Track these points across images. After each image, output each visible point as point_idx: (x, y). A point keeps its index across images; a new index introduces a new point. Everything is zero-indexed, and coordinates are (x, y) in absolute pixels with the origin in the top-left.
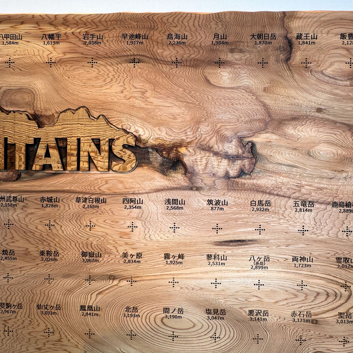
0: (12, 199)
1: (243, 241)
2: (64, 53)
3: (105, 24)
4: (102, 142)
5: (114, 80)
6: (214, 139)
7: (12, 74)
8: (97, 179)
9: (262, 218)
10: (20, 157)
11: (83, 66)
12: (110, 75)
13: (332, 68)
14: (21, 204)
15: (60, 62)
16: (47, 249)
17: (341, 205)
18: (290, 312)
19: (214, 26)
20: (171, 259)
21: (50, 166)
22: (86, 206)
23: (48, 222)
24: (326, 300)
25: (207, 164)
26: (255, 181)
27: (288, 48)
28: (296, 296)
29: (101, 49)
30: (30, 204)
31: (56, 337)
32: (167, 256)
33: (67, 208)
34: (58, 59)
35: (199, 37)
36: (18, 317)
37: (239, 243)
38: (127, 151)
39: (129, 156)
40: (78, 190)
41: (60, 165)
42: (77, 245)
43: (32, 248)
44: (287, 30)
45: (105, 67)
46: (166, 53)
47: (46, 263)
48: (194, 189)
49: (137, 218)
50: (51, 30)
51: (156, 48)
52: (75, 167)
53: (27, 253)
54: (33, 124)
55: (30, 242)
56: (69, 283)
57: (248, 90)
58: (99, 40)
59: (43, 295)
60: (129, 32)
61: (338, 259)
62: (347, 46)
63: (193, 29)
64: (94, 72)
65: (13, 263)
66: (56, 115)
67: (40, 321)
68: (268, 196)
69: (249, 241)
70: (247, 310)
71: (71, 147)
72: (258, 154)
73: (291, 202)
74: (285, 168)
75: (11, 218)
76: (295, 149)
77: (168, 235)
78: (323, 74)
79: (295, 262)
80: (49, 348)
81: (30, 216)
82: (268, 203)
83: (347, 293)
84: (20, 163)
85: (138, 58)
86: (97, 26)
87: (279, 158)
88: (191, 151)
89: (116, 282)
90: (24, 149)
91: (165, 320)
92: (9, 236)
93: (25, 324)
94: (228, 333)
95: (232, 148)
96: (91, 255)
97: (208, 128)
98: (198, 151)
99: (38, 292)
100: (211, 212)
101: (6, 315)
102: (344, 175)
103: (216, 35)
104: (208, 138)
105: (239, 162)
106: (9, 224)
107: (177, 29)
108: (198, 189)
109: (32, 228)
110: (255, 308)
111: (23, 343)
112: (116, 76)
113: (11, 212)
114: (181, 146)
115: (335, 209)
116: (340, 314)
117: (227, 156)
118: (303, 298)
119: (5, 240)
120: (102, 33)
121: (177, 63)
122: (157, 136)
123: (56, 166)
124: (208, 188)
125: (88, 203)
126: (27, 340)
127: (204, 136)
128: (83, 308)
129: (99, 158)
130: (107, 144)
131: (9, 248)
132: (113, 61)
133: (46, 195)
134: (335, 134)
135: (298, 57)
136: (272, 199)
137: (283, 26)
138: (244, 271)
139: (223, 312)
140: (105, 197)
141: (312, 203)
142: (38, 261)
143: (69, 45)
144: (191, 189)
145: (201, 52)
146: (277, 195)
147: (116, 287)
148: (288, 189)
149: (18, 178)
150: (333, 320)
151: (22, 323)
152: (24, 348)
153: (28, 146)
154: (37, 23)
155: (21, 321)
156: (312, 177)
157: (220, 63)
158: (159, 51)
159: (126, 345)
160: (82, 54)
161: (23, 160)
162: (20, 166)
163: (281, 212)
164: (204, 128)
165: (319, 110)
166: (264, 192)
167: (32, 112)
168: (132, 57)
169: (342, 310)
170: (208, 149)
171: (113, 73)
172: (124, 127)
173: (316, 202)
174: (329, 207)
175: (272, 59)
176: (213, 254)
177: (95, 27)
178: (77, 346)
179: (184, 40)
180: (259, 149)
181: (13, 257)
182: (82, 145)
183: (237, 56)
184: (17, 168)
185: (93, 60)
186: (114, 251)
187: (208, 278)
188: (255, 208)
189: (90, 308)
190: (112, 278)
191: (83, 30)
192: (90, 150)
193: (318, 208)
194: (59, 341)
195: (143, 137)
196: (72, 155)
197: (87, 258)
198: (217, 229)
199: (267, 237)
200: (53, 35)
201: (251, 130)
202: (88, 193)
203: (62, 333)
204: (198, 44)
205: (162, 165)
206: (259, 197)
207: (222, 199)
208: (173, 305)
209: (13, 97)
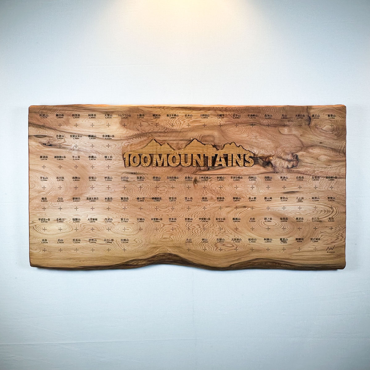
0: (206, 178)
1: (294, 192)
2: (226, 122)
3: (241, 111)
4: (241, 156)
5: (245, 132)
6: (283, 154)
7: (205, 130)
8: (239, 169)
9: (301, 183)
10: (210, 161)
11: (233, 127)
12: (243, 130)
13: (325, 127)
14: (210, 179)
15: (225, 125)
16: (219, 197)
17: (329, 178)
18: (311, 218)
19: (282, 112)
20: (267, 199)
21: (221, 165)
22: (235, 180)
23: (220, 186)
24: (324, 213)
25: (280, 163)
26: (298, 169)
27: (309, 120)
28: (314, 212)
29: (239, 120)
30: (213, 179)
31: (223, 230)
32: (265, 198)
33: (227, 181)
34: (223, 124)
35: (276, 116)
36: (209, 223)
37: (292, 193)
38: (250, 159)
39: (251, 160)
40: (232, 174)
41: (225, 164)
42: (231, 195)
43: (214, 197)
44: (309, 113)
45: (241, 127)
46: (264, 122)
47: (219, 202)
48: (275, 173)
49: (254, 184)
50: (220, 113)
51: (260, 120)
52: (231, 165)
53: (212, 198)
54: (215, 149)
55: (213, 194)
56: (228, 209)
57: (295, 135)
58: (239, 117)
59: (218, 214)
60: (250, 114)
61: (329, 198)
62: (330, 119)
63: (274, 113)
64: (237, 129)
65: (206, 202)
66: (223, 145)
67: (217, 225)
68: (303, 175)
69: (296, 192)
70: (295, 218)
71: (229, 158)
72: (299, 159)
73: (311, 177)
74: (309, 165)
75: (206, 185)
76: (312, 157)
77: (266, 190)
78: (322, 129)
79: (313, 199)
80: (221, 235)
81: (213, 184)
82: (303, 178)
83: (332, 210)
84: (210, 164)
85: (254, 123)
86: (238, 112)
87: (306, 160)
88: (274, 158)
89: (246, 209)
90: (211, 158)
91: (265, 223)
92: (205, 192)
93: (211, 226)
94: (289, 226)
95: (289, 157)
96: (237, 198)
97: (280, 150)
98: (277, 158)
99: (216, 213)
100: (282, 181)
101: (204, 222)
102: (330, 166)
103: (283, 115)
104: (280, 154)
105: (292, 162)
106: (205, 188)
107: (268, 112)
108: (277, 173)
109: (214, 188)
110: (298, 217)
111: (210, 233)
112: (246, 130)
113: (206, 183)
114: (270, 157)
115: (327, 179)
116: (329, 218)
117: (287, 160)
118: (316, 213)
119: (203, 194)
120: (240, 114)
121: (268, 125)
122: (261, 153)
123: (224, 165)
124: (280, 172)
125: (235, 179)
126: (212, 232)
127: (279, 153)
128: (234, 219)
129: (240, 162)
130: (243, 156)
131: (205, 197)
132: (245, 125)
133: (219, 176)
134: (327, 152)
135: (313, 123)
136: (304, 176)
137: (307, 112)
138: (294, 203)
139: (287, 219)
140: (242, 176)
141: (319, 177)
142: (216, 201)
143: (227, 119)
144: (274, 173)
145: (277, 121)
146: (306, 174)
147: (246, 211)
148: (310, 172)
149: (208, 170)
150: (327, 220)
151: (210, 226)
152: (211, 236)
153: (212, 157)
154: (215, 110)
155: (210, 225)
156: (318, 167)
157: (284, 126)
158: (262, 121)
159: (250, 233)
160: (232, 122)
161: (211, 162)
162: (210, 165)
163: (307, 181)
164: (279, 150)
165: (321, 143)
166: (301, 173)
167: (213, 144)
168: (252, 123)
169: (330, 217)
170: (280, 158)
171: (245, 129)
172: (249, 150)
173: (320, 177)
174: (325, 179)
175: (304, 124)
176: (283, 197)
177: (237, 112)
178: (231, 234)
179: (271, 117)
180: (299, 158)
181: (206, 200)
182: (233, 157)
183: (291, 123)
184: (209, 166)
185: (237, 125)
186: (245, 197)
187: (280, 206)
188: (298, 179)
189: (236, 219)
190: (245, 207)
191: (233, 113)
192: (237, 159)
193: (321, 179)
194: (225, 232)
195: (256, 153)
196: (230, 160)
197: (235, 200)
198: (284, 187)
199: (302, 190)
200: (221, 115)
201: (296, 151)
202: (235, 175)
203: (225, 229)
204: (276, 118)
205: (263, 164)
206: (299, 175)
207: (286, 177)
208: (268, 217)
209: (206, 139)
